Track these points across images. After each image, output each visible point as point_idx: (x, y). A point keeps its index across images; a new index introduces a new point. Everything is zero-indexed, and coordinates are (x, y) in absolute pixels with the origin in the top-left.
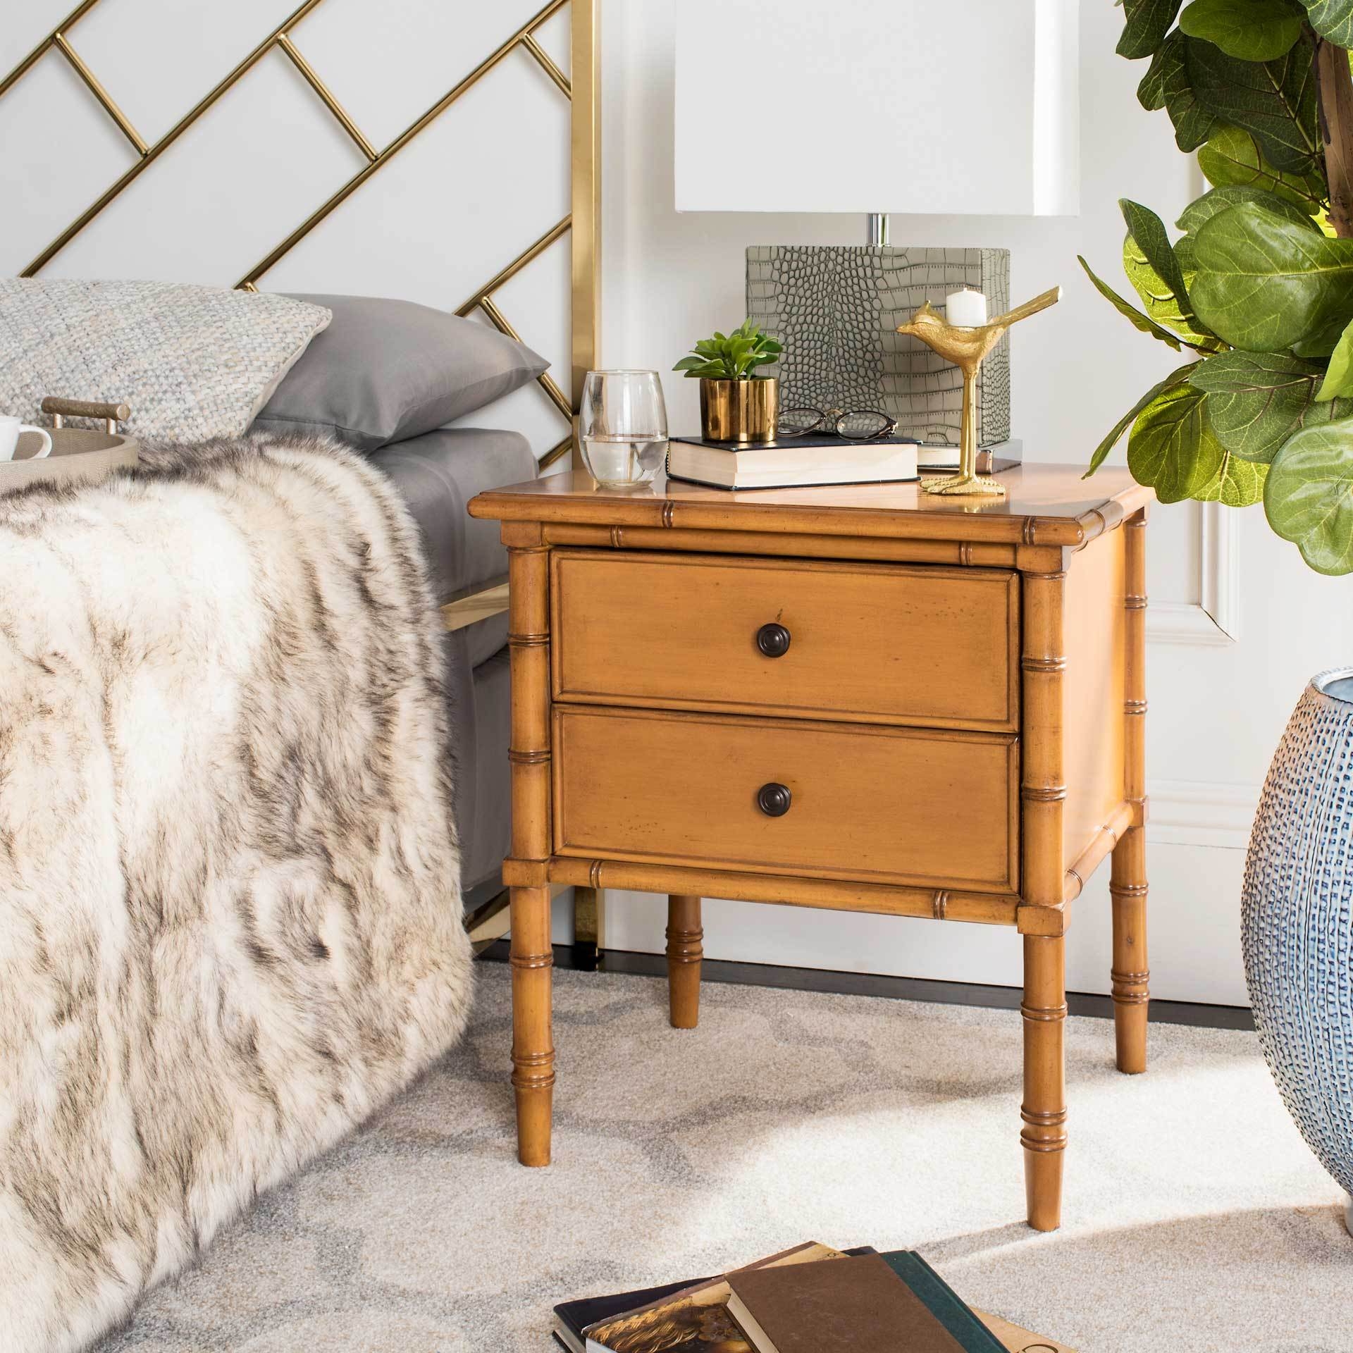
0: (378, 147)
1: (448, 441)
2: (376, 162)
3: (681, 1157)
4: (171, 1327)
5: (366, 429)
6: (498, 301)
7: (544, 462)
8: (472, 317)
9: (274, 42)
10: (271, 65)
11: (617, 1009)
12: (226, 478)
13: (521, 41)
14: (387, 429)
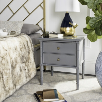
0: (30, 13)
1: (35, 34)
2: (30, 14)
3: (50, 85)
4: (14, 96)
5: (28, 33)
6: (39, 24)
7: (42, 36)
8: (37, 25)
9: (23, 6)
10: (23, 7)
11: (46, 74)
12: (18, 37)
13: (40, 5)
14: (30, 33)
